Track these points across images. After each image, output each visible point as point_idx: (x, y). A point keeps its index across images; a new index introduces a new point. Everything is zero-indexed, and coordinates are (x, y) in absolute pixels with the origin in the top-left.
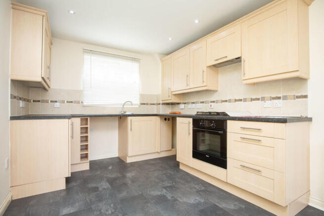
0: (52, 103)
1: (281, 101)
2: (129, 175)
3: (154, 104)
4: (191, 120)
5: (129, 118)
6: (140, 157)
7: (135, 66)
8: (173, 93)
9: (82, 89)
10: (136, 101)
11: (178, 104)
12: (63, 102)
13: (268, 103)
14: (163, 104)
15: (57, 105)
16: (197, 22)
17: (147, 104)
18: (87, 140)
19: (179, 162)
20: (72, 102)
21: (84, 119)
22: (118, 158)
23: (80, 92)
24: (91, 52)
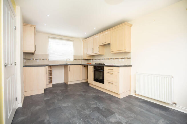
0: (36, 60)
1: (124, 59)
2: (69, 88)
3: (80, 60)
4: (93, 66)
5: (69, 66)
6: (75, 82)
7: (71, 43)
8: (88, 55)
9: (48, 54)
10: (72, 59)
11: (90, 60)
12: (40, 59)
13: (120, 60)
14: (84, 60)
15: (37, 61)
16: (95, 28)
17: (77, 60)
18: (51, 75)
19: (89, 83)
20: (44, 59)
21: (50, 66)
22: (64, 83)
23: (47, 55)
24: (52, 38)
